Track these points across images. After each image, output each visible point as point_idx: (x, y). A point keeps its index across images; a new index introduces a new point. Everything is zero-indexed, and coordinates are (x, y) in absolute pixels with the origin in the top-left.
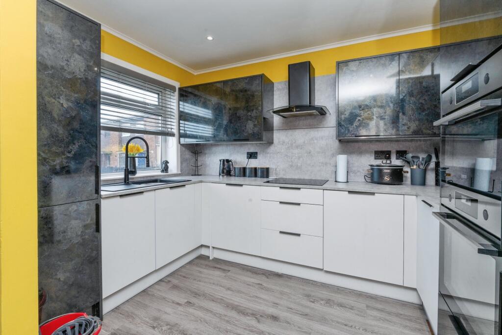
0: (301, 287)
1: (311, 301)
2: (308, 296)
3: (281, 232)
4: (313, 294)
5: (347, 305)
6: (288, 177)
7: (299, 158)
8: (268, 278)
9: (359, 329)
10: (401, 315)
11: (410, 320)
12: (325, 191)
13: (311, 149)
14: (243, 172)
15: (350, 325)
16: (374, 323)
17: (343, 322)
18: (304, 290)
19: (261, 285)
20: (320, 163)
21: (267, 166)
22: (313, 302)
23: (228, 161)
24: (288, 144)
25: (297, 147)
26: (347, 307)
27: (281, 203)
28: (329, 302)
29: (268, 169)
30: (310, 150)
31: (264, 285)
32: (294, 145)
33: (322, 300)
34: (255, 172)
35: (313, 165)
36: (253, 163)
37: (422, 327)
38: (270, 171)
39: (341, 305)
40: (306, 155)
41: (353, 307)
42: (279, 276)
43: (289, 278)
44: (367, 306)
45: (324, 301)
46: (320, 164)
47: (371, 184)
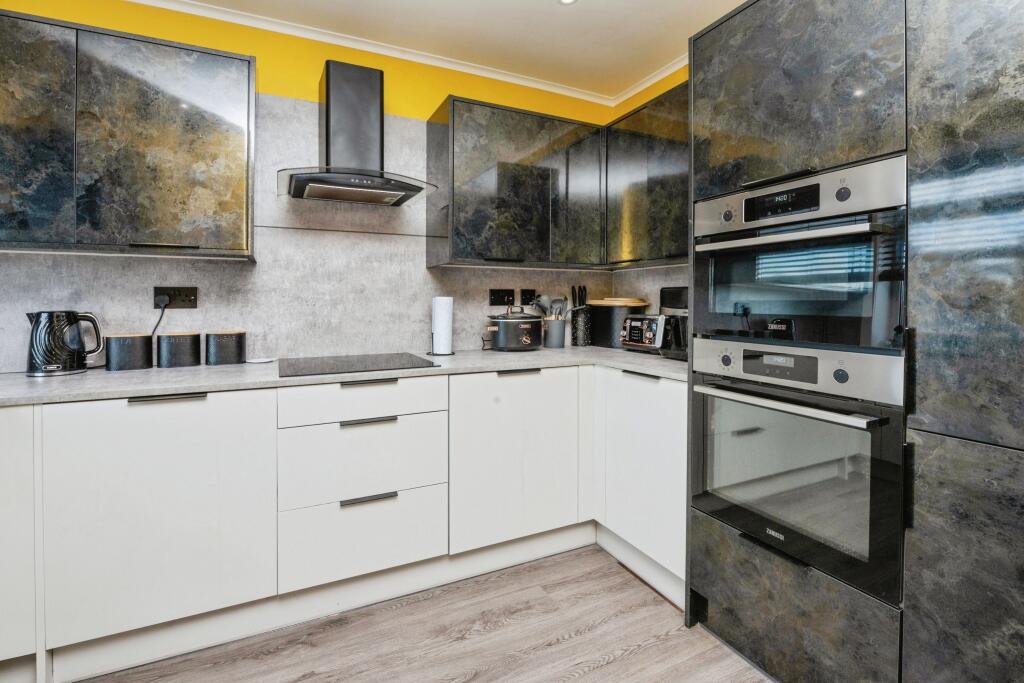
0: (410, 619)
1: (457, 639)
2: (442, 630)
3: (345, 504)
4: (446, 620)
5: (518, 604)
6: (301, 355)
7: (334, 304)
8: (313, 645)
9: (570, 637)
10: (590, 573)
11: (605, 575)
12: (451, 377)
13: (364, 282)
14: (144, 353)
15: (555, 640)
16: (575, 612)
17: (541, 641)
18: (422, 622)
19: (312, 674)
20: (385, 315)
21: (238, 330)
22: (462, 638)
23: (73, 318)
24: (304, 267)
25: (329, 276)
26: (520, 610)
27: (344, 424)
28: (488, 619)
29: (240, 339)
30: (363, 285)
31: (322, 669)
32: (320, 270)
33: (474, 622)
34: (191, 350)
35: (370, 321)
36: (181, 323)
37: (623, 577)
38: (249, 342)
39: (510, 612)
40: (351, 296)
41: (527, 602)
42: (339, 622)
43: (368, 614)
44: (545, 588)
45: (478, 622)
46: (387, 318)
47: (490, 352)
